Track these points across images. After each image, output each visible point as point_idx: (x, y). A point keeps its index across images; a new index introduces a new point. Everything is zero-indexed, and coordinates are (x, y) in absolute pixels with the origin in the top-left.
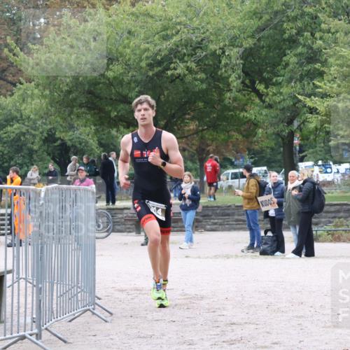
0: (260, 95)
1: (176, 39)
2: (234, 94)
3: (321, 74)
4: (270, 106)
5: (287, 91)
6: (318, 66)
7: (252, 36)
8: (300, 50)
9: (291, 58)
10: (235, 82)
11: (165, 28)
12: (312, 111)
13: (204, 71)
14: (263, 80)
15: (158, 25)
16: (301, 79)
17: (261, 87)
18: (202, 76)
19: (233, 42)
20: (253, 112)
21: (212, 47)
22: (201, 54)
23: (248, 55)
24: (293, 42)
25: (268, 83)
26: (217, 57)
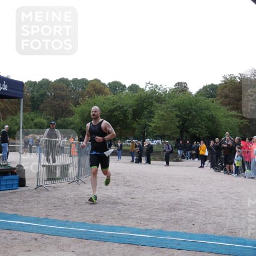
0: (137, 121)
1: (116, 105)
2: (130, 120)
3: (153, 117)
4: (139, 124)
5: (144, 121)
6: (152, 115)
7: (136, 106)
8: (148, 110)
9: (145, 112)
10: (130, 118)
11: (113, 102)
12: (150, 126)
13: (123, 114)
14: (138, 118)
15: (111, 101)
16: (147, 118)
17: (137, 119)
18: (122, 116)
19: (131, 107)
20: (135, 126)
21: (125, 108)
22: (122, 109)
23: (134, 111)
24: (146, 108)
25: (139, 118)
26: (126, 111)
